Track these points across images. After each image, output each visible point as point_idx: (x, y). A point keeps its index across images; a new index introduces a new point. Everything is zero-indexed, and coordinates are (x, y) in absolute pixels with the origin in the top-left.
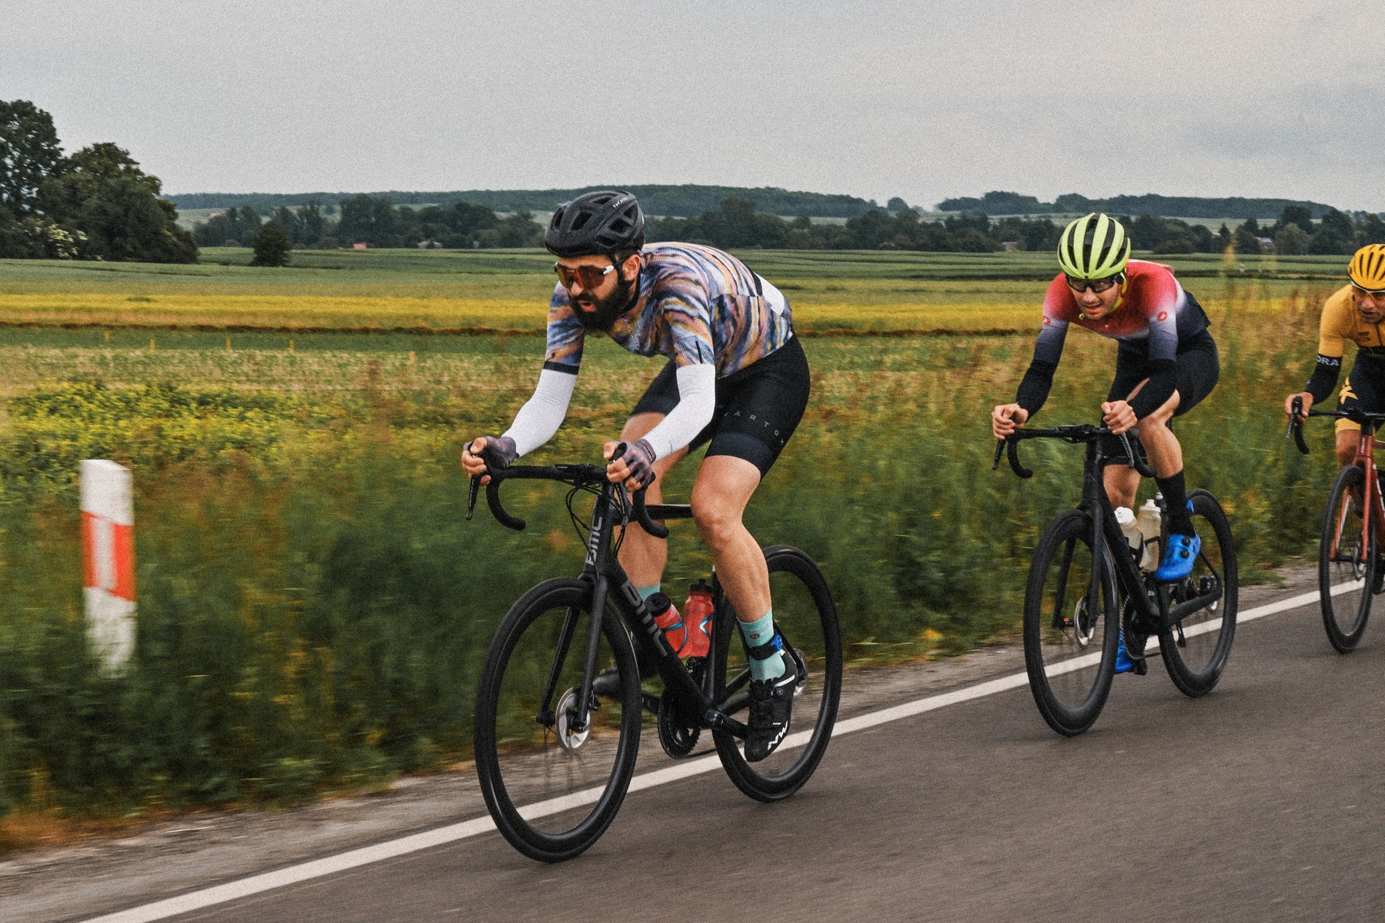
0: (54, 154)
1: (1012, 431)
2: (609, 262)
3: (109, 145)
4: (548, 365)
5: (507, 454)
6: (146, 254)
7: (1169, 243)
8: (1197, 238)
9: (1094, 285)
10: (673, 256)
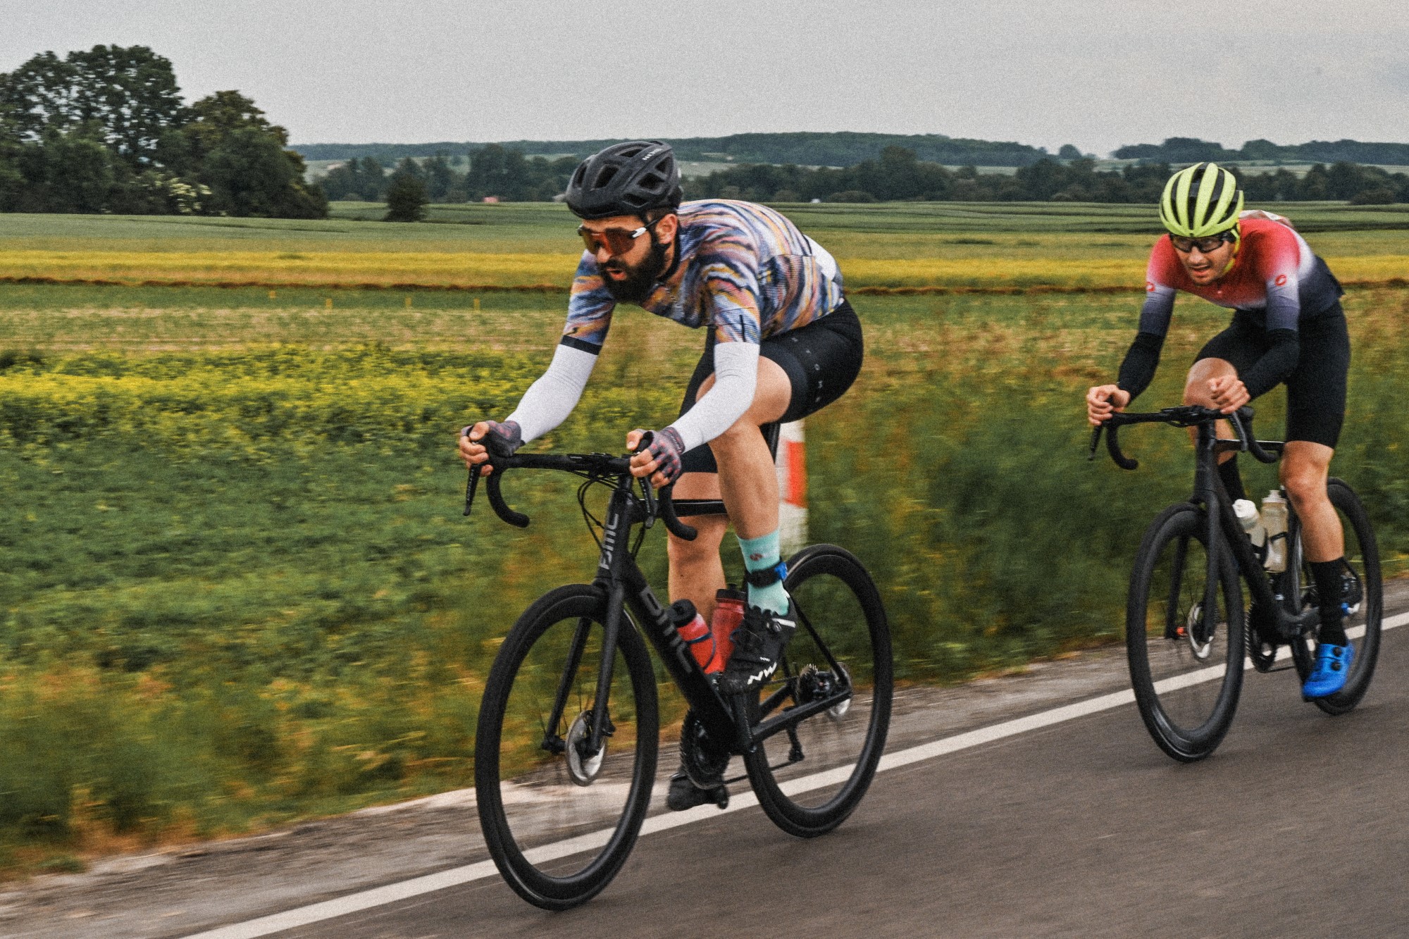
0: (174, 103)
1: (1109, 415)
2: (640, 224)
3: (233, 93)
4: (567, 340)
5: (511, 442)
6: (274, 209)
7: (1368, 192)
8: (1398, 187)
9: (1201, 244)
10: (721, 214)
